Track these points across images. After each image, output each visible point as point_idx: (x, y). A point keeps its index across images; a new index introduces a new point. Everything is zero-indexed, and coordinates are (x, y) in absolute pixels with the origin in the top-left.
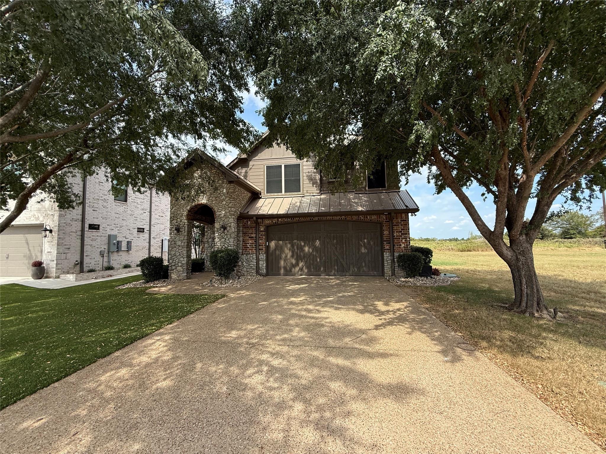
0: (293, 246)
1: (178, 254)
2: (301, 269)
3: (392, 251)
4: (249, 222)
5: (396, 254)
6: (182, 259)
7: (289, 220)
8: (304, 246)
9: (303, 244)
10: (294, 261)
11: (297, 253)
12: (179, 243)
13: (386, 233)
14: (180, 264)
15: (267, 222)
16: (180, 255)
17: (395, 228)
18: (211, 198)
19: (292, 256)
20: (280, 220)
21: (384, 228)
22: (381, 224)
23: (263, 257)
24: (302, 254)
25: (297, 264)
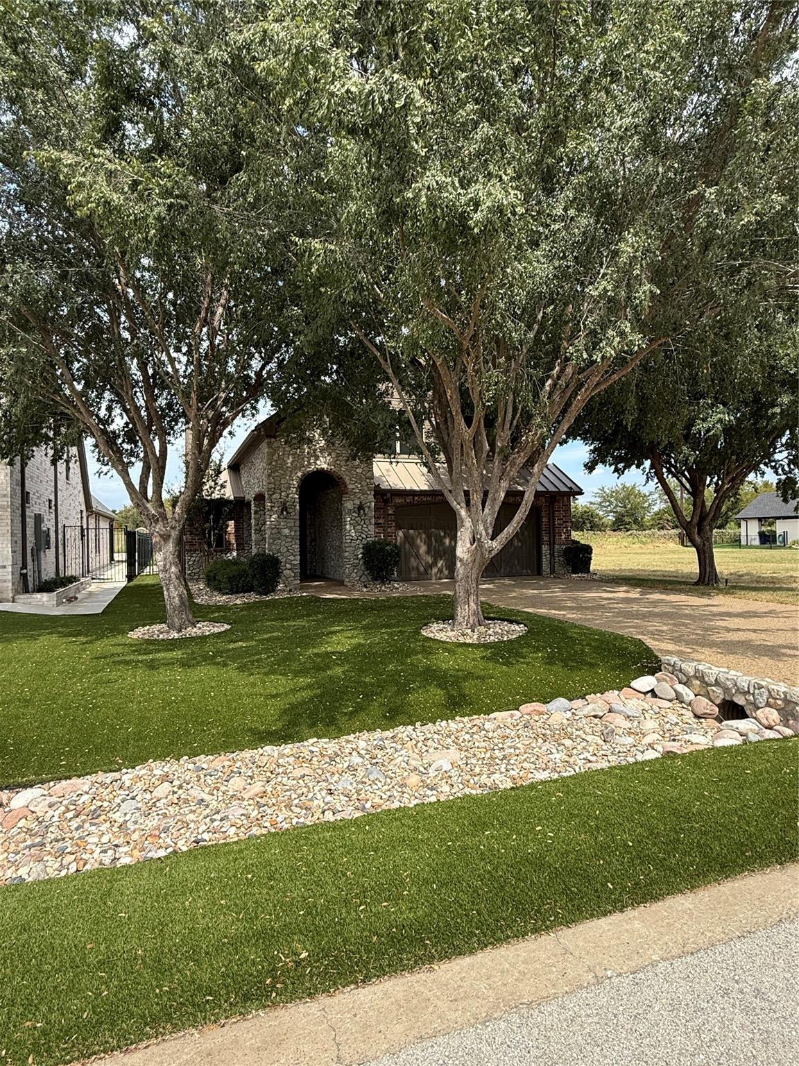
0: (429, 537)
1: (285, 550)
2: (440, 571)
3: (552, 544)
5: (557, 547)
6: (292, 558)
8: (445, 537)
9: (442, 534)
10: (430, 560)
11: (435, 547)
12: (286, 531)
13: (545, 520)
14: (288, 566)
15: (398, 501)
16: (288, 550)
17: (557, 514)
18: (338, 462)
19: (428, 552)
20: (416, 498)
21: (543, 514)
22: (538, 509)
24: (441, 548)
25: (435, 564)
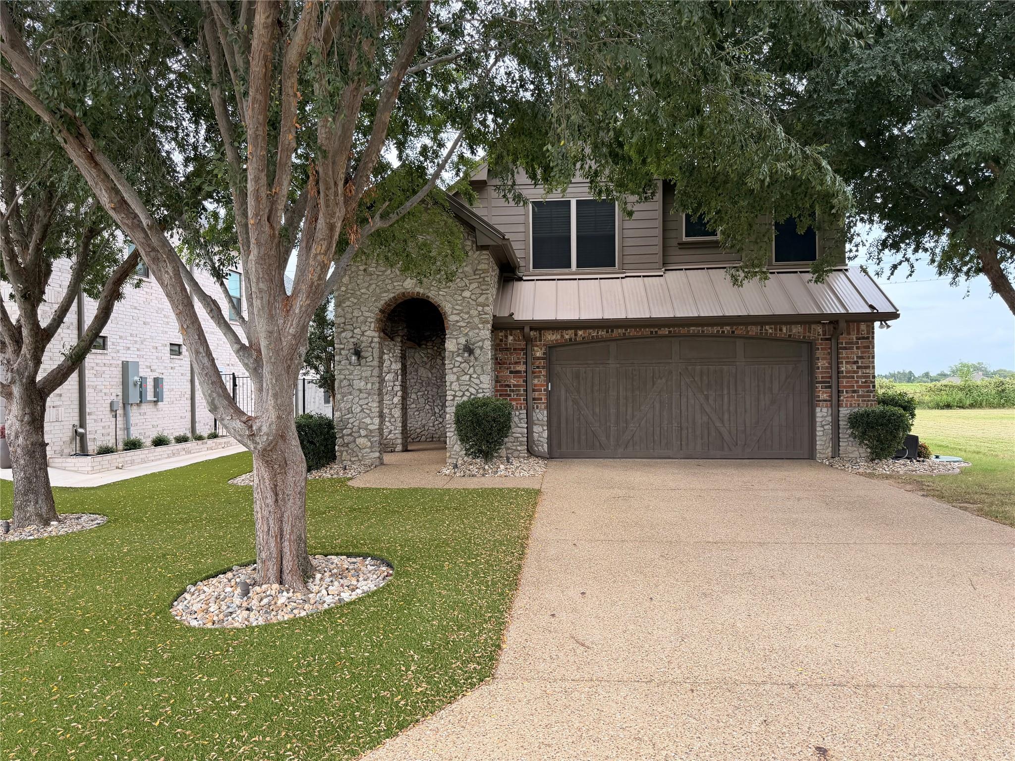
1: (359, 409)
3: (835, 405)
4: (511, 338)
5: (844, 412)
6: (367, 421)
7: (602, 333)
12: (360, 384)
13: (822, 363)
14: (363, 433)
15: (551, 337)
16: (362, 410)
17: (844, 353)
20: (580, 333)
22: (811, 345)
23: (541, 415)
